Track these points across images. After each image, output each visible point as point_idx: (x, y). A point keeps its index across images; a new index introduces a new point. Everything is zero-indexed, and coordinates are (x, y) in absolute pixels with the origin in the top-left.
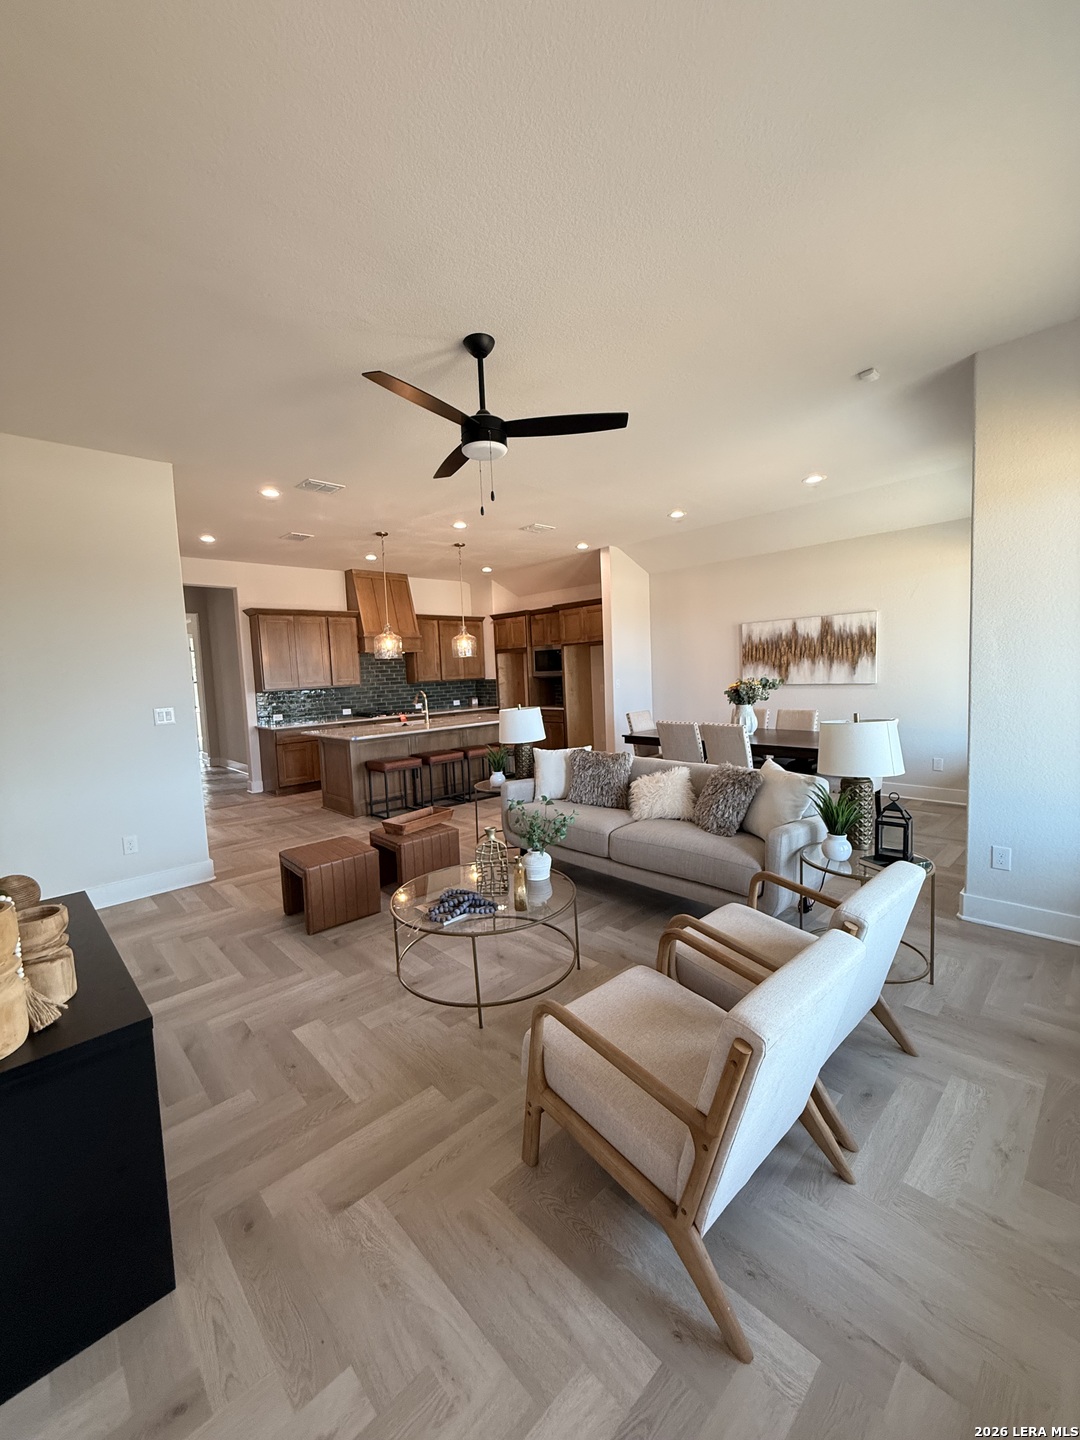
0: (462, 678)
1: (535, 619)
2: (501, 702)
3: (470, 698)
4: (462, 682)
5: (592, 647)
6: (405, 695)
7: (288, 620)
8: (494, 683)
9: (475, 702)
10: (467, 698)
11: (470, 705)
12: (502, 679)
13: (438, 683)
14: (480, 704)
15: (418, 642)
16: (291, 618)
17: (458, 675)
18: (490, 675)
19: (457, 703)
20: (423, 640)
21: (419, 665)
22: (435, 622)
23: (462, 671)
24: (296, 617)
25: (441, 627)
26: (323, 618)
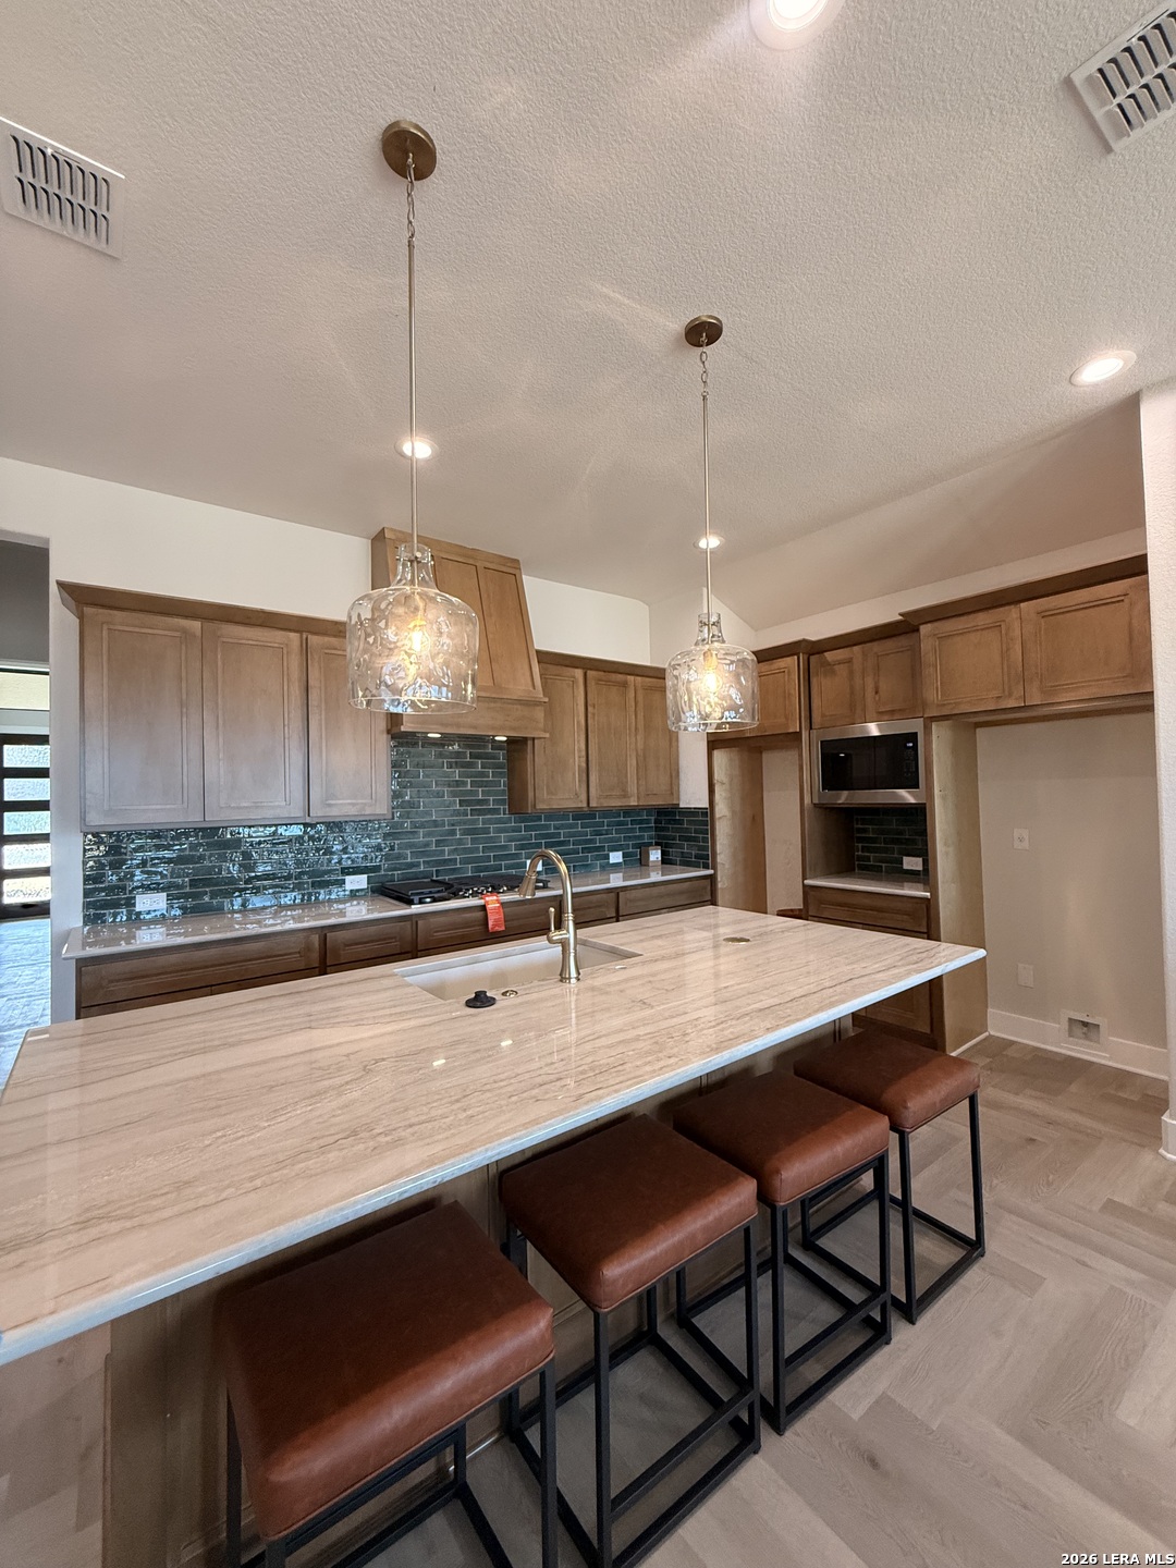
0: (633, 802)
1: (825, 664)
2: (719, 859)
3: (643, 848)
4: (628, 811)
5: (978, 730)
6: (503, 838)
7: (184, 631)
8: (704, 818)
9: (655, 855)
10: (639, 846)
11: (643, 862)
12: (722, 809)
13: (579, 815)
14: (665, 861)
15: (539, 714)
16: (196, 625)
17: (625, 795)
18: (693, 795)
19: (616, 857)
20: (550, 709)
21: (538, 763)
22: (579, 673)
23: (632, 788)
24: (210, 626)
25: (592, 684)
26: (294, 636)
